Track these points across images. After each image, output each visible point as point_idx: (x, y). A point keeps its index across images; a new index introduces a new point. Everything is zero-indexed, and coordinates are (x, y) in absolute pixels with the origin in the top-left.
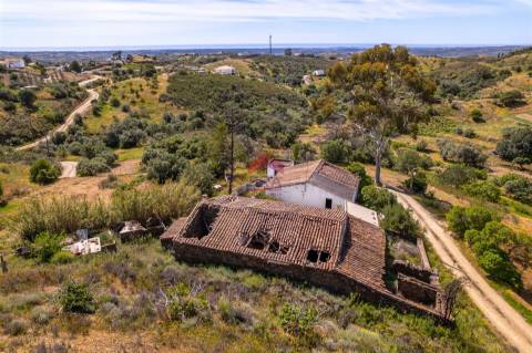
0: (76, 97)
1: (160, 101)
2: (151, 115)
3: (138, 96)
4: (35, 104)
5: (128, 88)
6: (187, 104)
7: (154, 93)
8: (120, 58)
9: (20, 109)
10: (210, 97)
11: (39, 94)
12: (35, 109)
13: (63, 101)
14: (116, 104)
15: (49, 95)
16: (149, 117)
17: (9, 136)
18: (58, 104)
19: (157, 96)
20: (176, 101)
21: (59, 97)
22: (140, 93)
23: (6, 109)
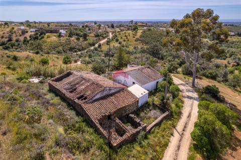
0: (103, 37)
1: (136, 41)
2: (130, 46)
3: (127, 38)
4: (87, 38)
5: (124, 35)
6: (147, 43)
7: (134, 37)
8: (132, 23)
9: (81, 39)
10: (158, 41)
11: (90, 35)
12: (86, 40)
13: (97, 38)
14: (117, 40)
15: (93, 35)
16: (128, 47)
17: (74, 48)
18: (95, 38)
19: (135, 39)
20: (142, 42)
21: (96, 36)
22: (128, 37)
23: (77, 39)
